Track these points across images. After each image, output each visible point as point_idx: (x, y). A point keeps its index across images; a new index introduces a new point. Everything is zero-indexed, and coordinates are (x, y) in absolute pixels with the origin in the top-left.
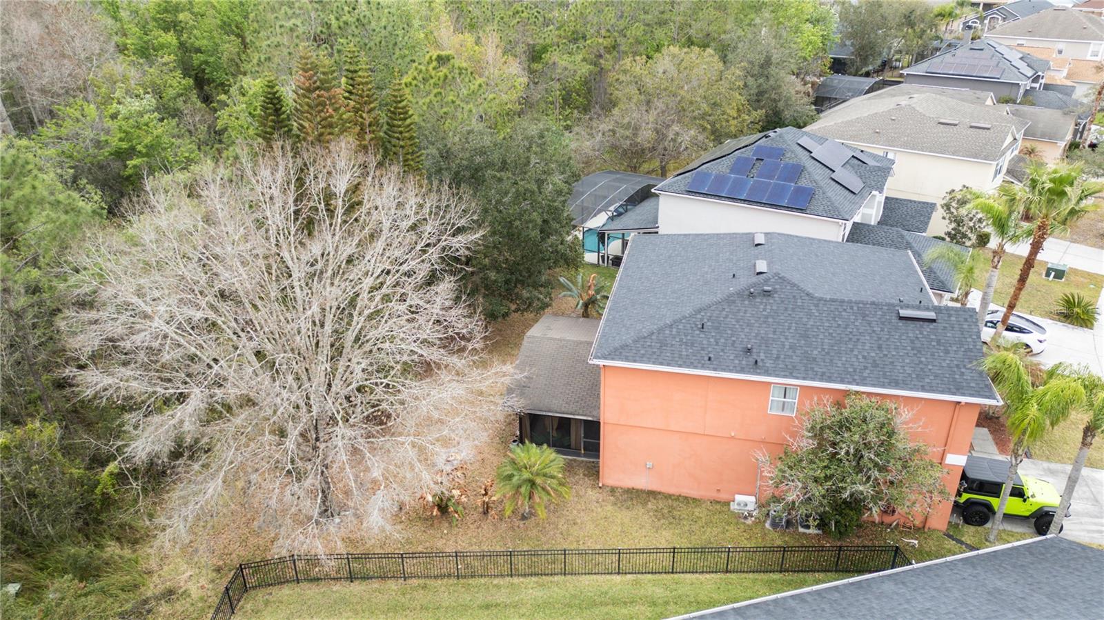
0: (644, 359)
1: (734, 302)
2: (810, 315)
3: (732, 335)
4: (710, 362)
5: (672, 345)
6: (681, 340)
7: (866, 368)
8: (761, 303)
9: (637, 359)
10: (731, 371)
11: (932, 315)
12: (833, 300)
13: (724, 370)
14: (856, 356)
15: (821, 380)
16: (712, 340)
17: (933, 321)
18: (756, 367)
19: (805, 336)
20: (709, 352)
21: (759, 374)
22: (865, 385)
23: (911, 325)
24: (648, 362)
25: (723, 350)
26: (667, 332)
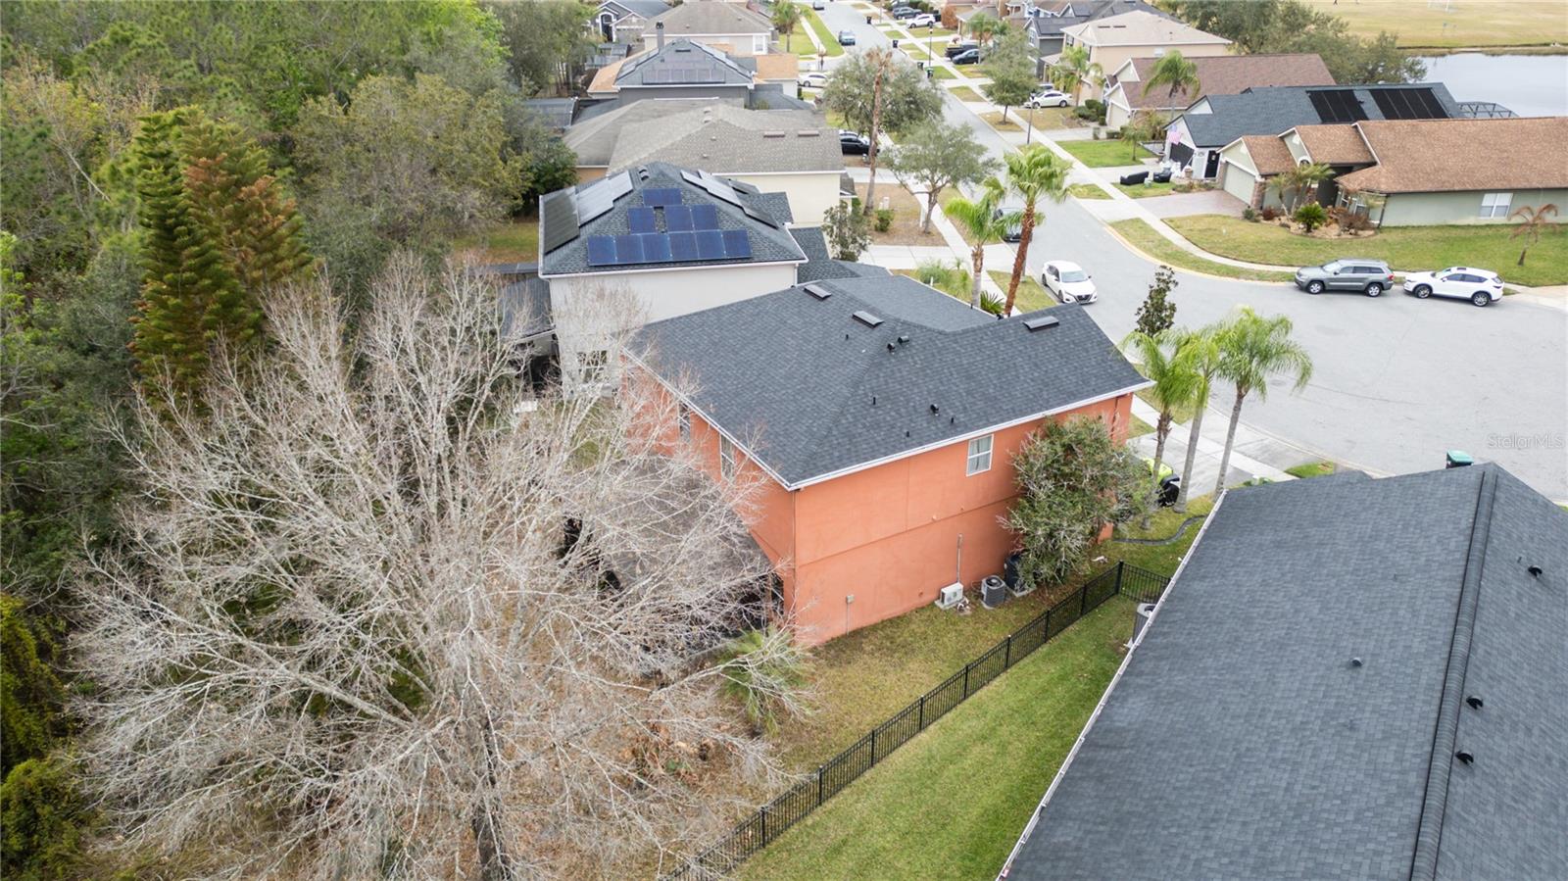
0: (845, 461)
1: (881, 364)
2: (958, 353)
3: (908, 401)
4: (909, 438)
5: (860, 434)
6: (865, 426)
7: (1041, 390)
8: (906, 356)
9: (837, 464)
10: (935, 440)
11: (1051, 319)
12: (965, 332)
13: (929, 442)
14: (1025, 381)
15: (1016, 417)
16: (893, 413)
17: (1057, 324)
18: (953, 426)
19: (970, 377)
20: (901, 428)
21: (962, 432)
22: (1052, 407)
23: (1044, 334)
24: (851, 463)
25: (911, 420)
26: (844, 421)
